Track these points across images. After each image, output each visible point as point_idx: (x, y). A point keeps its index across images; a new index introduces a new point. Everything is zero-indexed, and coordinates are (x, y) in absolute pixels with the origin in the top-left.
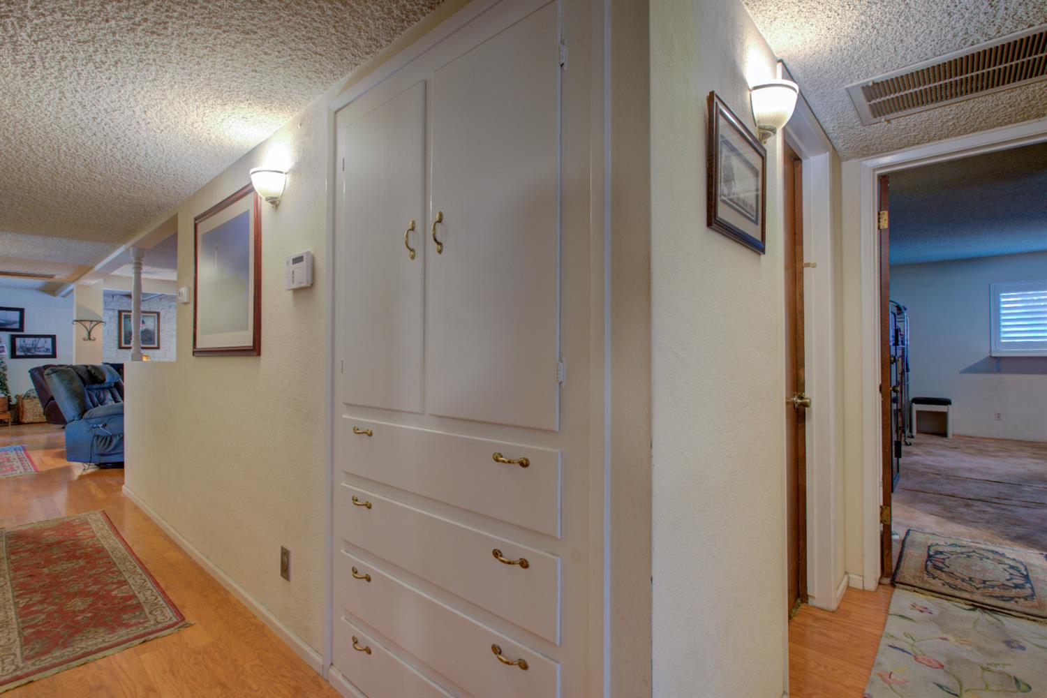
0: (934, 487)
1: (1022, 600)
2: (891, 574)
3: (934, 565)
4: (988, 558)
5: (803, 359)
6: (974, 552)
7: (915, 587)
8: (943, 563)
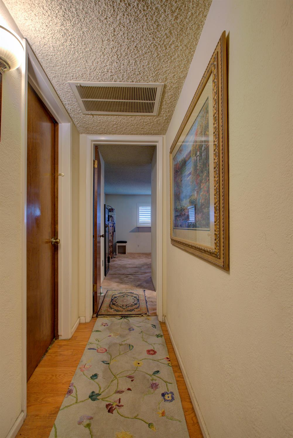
0: (119, 272)
1: (136, 309)
2: (96, 312)
3: (113, 303)
4: (129, 296)
5: (57, 220)
6: (126, 294)
7: (104, 315)
8: (115, 301)
